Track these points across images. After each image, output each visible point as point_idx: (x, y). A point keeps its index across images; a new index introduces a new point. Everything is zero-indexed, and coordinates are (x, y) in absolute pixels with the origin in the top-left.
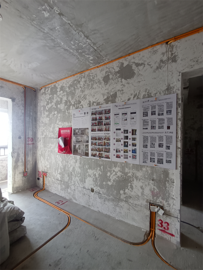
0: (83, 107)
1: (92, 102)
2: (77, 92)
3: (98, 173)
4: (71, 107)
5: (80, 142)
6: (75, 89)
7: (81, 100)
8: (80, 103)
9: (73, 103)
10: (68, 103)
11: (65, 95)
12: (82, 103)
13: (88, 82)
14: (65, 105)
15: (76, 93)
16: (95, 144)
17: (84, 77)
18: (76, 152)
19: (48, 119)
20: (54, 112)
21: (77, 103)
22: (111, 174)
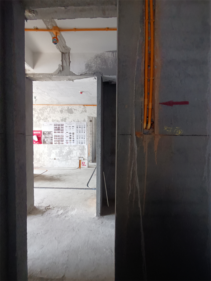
0: (49, 121)
1: (54, 120)
3: (57, 151)
5: (47, 138)
6: (43, 112)
7: (48, 118)
8: (47, 119)
9: (42, 119)
12: (48, 119)
13: (52, 110)
14: (37, 119)
16: (56, 139)
17: (50, 107)
18: (45, 142)
21: (45, 119)
22: (64, 150)
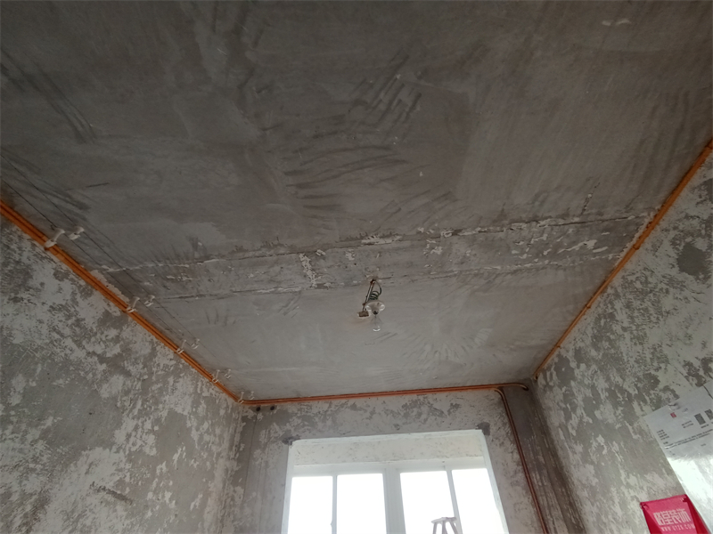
0: (677, 397)
2: (623, 349)
4: (635, 404)
6: (612, 343)
7: (653, 372)
8: (657, 382)
9: (634, 392)
10: (619, 395)
11: (596, 372)
12: (664, 379)
13: (636, 303)
15: (624, 355)
17: (617, 296)
20: (596, 441)
21: (644, 386)
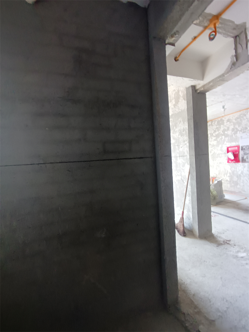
4: (238, 132)
6: (241, 120)
9: (240, 130)
10: (235, 130)
11: (232, 125)
14: (232, 131)
15: (243, 123)
18: (244, 161)
19: (216, 142)
20: (221, 137)
21: (243, 129)
